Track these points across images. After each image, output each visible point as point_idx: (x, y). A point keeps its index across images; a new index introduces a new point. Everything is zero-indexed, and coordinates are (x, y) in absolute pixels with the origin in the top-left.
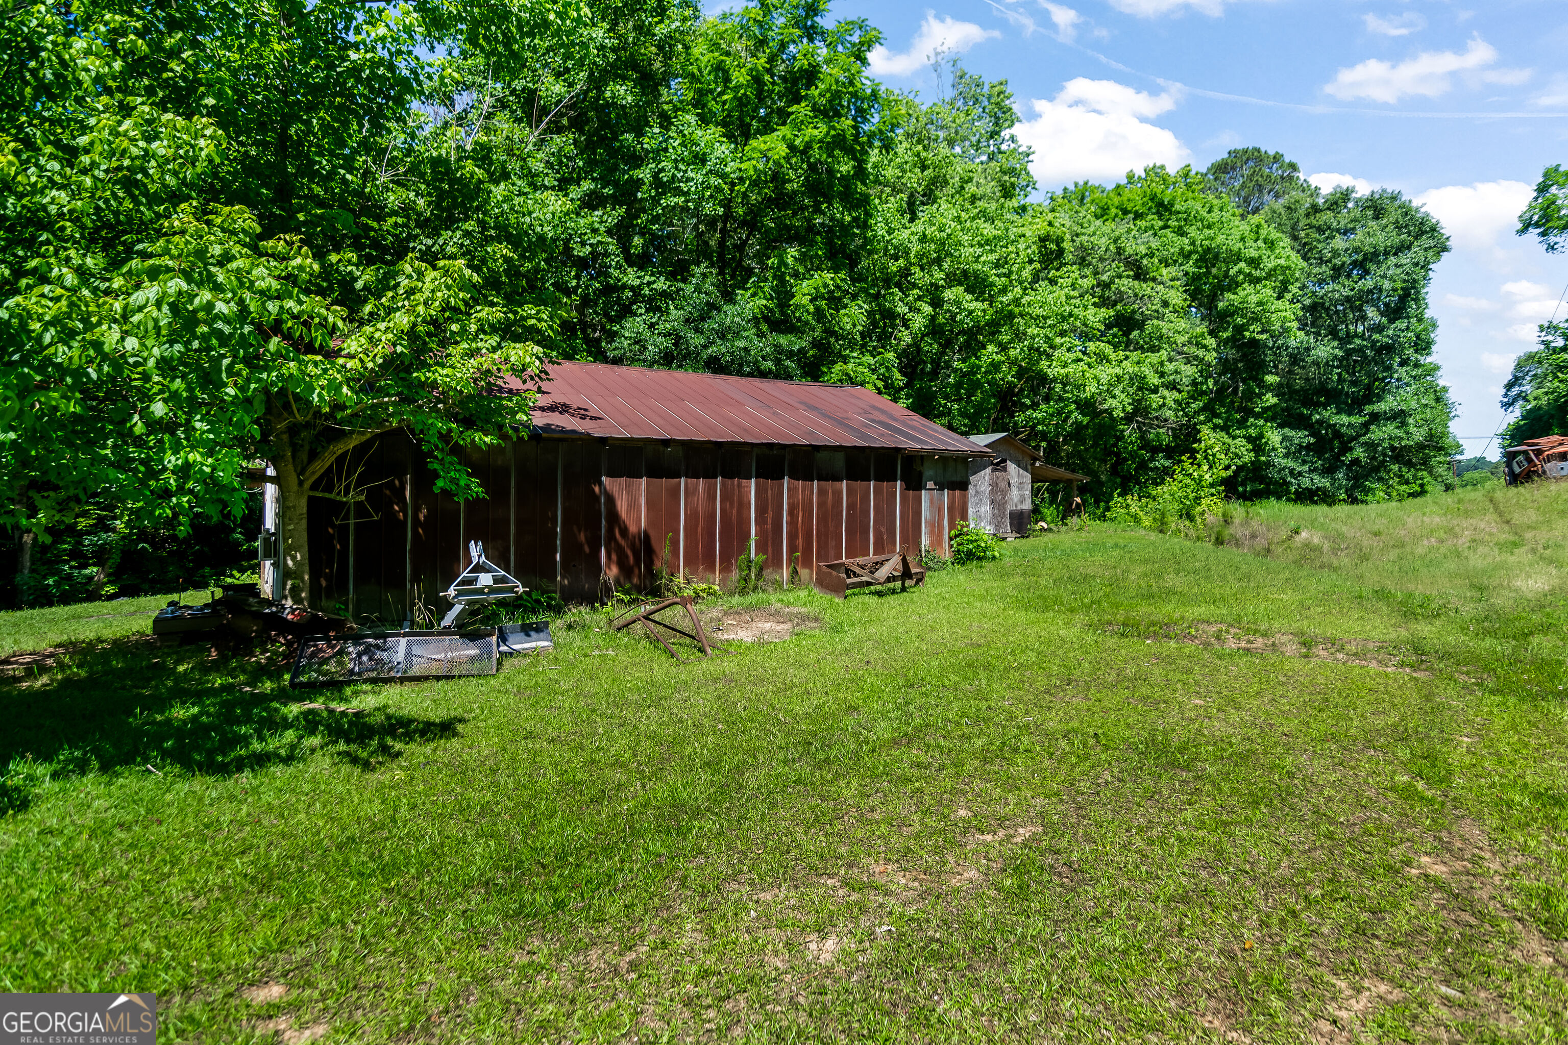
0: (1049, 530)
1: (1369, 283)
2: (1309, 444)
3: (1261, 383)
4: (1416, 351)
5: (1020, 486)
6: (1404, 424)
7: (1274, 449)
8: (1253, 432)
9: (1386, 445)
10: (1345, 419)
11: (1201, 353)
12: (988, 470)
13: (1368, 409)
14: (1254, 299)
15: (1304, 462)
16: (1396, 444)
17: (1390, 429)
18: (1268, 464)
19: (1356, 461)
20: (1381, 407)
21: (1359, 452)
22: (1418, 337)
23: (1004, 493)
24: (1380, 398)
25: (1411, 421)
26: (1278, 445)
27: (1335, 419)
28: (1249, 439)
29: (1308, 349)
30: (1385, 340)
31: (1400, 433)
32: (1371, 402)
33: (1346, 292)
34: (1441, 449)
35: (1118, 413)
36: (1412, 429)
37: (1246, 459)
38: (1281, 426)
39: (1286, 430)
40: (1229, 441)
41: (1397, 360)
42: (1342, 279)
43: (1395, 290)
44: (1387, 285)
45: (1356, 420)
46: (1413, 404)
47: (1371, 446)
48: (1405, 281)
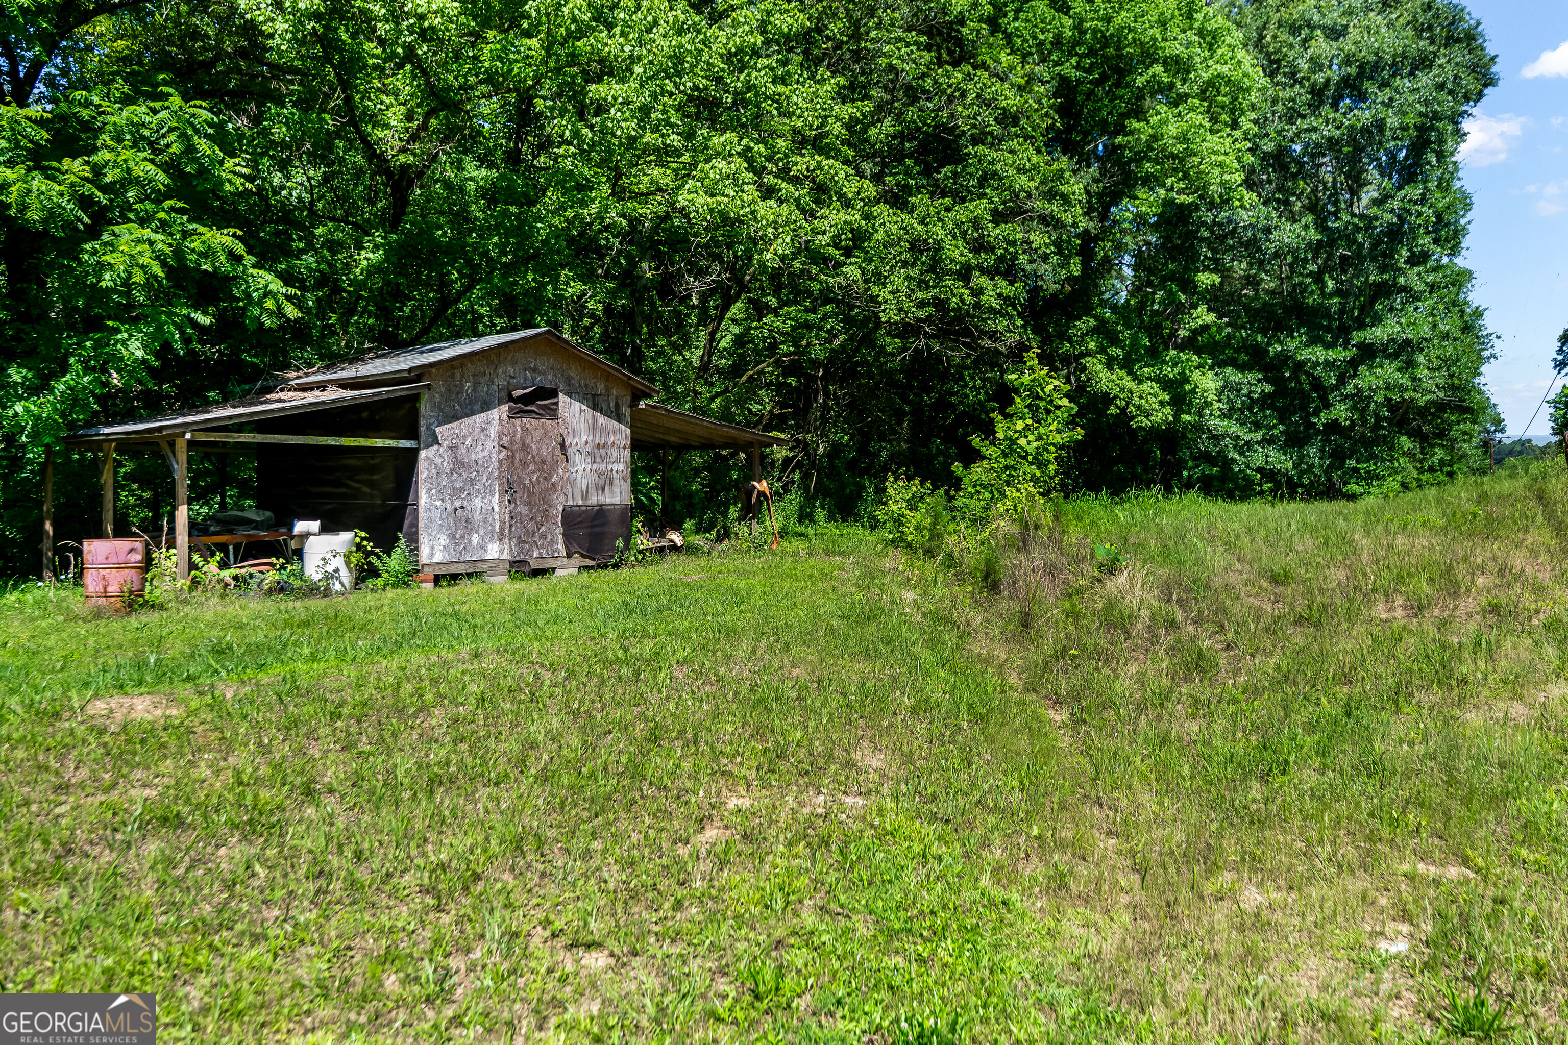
0: (690, 550)
1: (1364, 116)
2: (1264, 396)
3: (1188, 286)
4: (1436, 241)
5: (598, 452)
6: (1410, 364)
7: (1208, 404)
8: (1170, 372)
9: (1379, 398)
10: (1319, 354)
11: (1055, 208)
12: (498, 414)
13: (1357, 336)
14: (1172, 129)
15: (1257, 426)
16: (1396, 398)
17: (1389, 371)
18: (1199, 428)
19: (1333, 427)
20: (1377, 334)
21: (1341, 412)
22: (1439, 217)
23: (546, 467)
24: (1377, 320)
25: (1421, 359)
26: (1211, 397)
27: (1304, 355)
28: (1166, 384)
29: (1268, 230)
30: (1387, 216)
31: (1405, 381)
32: (1362, 326)
33: (1328, 131)
34: (1469, 410)
35: (889, 314)
36: (1422, 373)
37: (1158, 417)
38: (1220, 364)
39: (1229, 370)
40: (1132, 385)
41: (1405, 253)
42: (1326, 110)
43: (1404, 128)
44: (1392, 121)
45: (1340, 354)
46: (1425, 330)
47: (1359, 400)
48: (1421, 114)
